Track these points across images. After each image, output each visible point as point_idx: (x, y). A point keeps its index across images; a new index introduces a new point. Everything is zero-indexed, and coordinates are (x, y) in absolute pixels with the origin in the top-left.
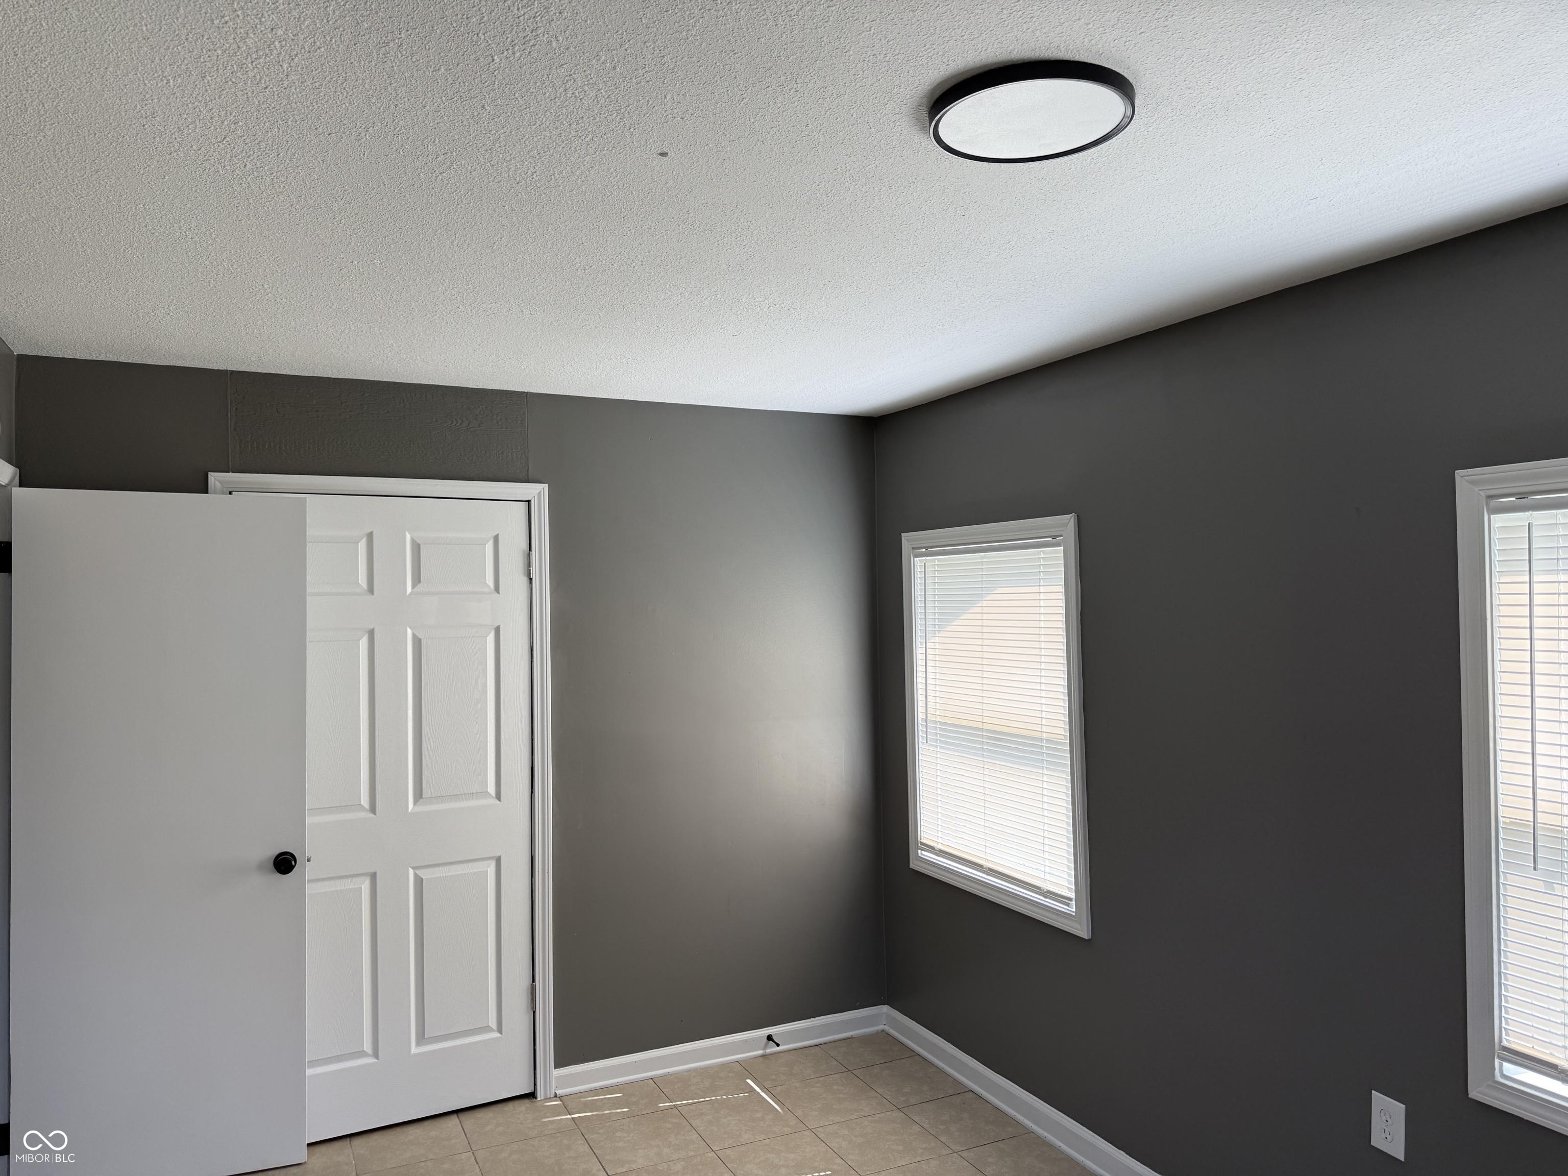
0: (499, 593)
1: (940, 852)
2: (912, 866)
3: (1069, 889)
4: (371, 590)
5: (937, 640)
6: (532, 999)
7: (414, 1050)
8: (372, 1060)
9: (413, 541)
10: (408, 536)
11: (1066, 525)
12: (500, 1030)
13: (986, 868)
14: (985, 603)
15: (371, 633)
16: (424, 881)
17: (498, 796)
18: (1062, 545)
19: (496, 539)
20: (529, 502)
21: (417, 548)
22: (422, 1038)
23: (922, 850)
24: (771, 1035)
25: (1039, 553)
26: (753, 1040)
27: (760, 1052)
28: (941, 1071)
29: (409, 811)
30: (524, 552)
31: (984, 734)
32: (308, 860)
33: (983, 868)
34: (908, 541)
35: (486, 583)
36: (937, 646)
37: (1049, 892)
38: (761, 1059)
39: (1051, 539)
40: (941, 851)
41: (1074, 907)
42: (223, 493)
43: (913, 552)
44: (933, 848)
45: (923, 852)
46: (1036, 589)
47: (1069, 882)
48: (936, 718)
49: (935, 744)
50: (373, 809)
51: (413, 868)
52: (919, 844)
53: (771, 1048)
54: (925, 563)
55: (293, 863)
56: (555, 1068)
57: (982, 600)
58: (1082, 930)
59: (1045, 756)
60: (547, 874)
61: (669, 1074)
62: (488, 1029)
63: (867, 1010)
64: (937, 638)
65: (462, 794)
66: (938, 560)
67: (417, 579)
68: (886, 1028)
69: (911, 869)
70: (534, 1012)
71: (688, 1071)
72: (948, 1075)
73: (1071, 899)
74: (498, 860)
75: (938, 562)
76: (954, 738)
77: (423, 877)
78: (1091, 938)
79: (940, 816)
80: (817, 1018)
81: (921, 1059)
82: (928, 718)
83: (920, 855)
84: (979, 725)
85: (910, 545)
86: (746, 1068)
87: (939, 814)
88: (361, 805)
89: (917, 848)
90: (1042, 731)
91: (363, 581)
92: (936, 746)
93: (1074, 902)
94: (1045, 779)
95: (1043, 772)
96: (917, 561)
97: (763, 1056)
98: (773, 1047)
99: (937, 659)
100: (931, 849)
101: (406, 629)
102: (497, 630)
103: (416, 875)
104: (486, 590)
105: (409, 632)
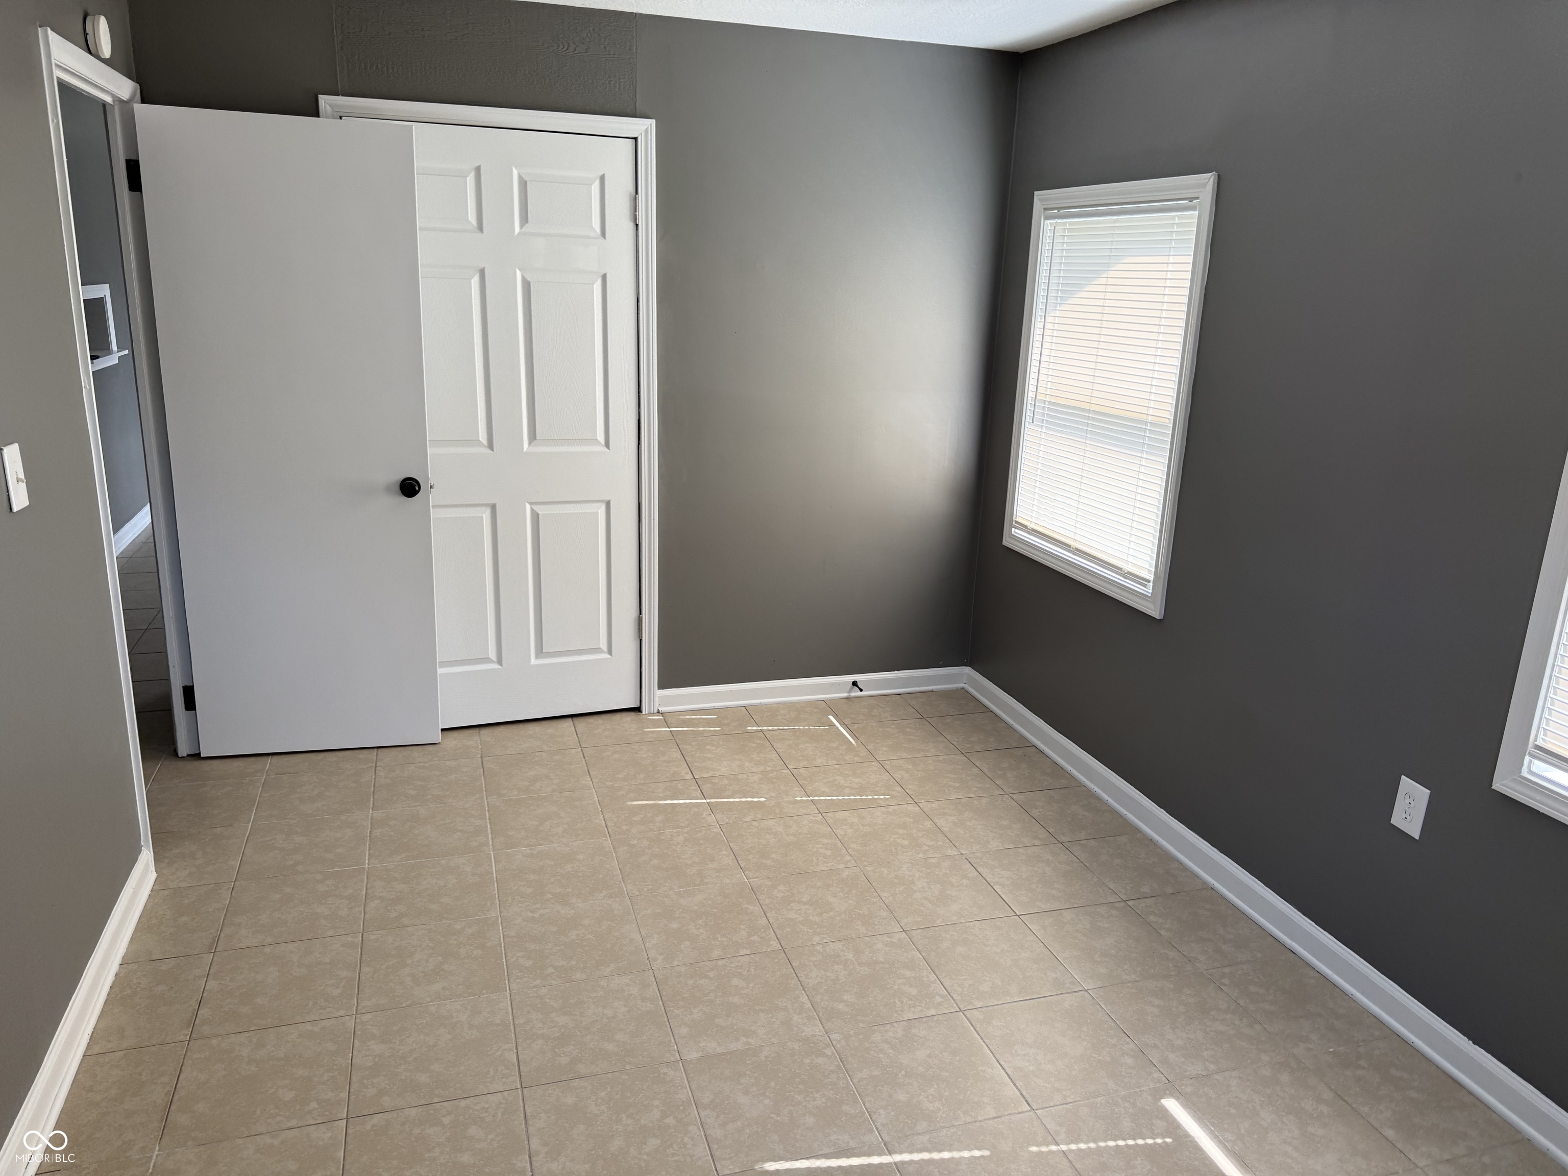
0: (605, 238)
1: (1032, 531)
2: (1005, 543)
3: (1149, 571)
4: (480, 228)
5: (1058, 313)
6: (639, 629)
7: (533, 661)
8: (497, 666)
9: (520, 177)
10: (515, 172)
11: (1204, 185)
12: (610, 652)
13: (1073, 548)
14: (1111, 274)
15: (482, 272)
16: (540, 516)
17: (607, 445)
18: (1198, 209)
19: (602, 178)
20: (636, 139)
21: (523, 185)
22: (540, 652)
23: (1015, 528)
24: (856, 681)
25: (1173, 218)
26: (839, 684)
27: (845, 695)
28: (1010, 727)
29: (525, 451)
30: (630, 194)
31: (1090, 415)
32: (431, 487)
33: (1070, 548)
34: (1040, 199)
35: (592, 227)
36: (1057, 320)
37: (1129, 573)
38: (845, 700)
39: (1188, 201)
40: (1034, 530)
41: (1151, 588)
42: (334, 118)
43: (1043, 214)
44: (1026, 527)
45: (1017, 531)
46: (1164, 259)
47: (1150, 565)
48: (1045, 397)
49: (1041, 424)
50: (491, 446)
51: (531, 503)
52: (1014, 523)
53: (855, 692)
54: (1055, 227)
55: (417, 488)
56: (659, 689)
57: (1108, 270)
58: (1155, 610)
59: (1147, 440)
60: (653, 521)
61: (760, 705)
62: (598, 650)
63: (951, 669)
64: (1057, 312)
65: (573, 440)
66: (1070, 223)
67: (524, 219)
68: (966, 686)
69: (1003, 545)
70: (641, 640)
71: (778, 703)
72: (1016, 731)
73: (1149, 581)
74: (608, 504)
75: (1069, 225)
76: (1064, 419)
77: (539, 513)
78: (1162, 618)
79: (1036, 496)
80: (900, 672)
81: (993, 715)
82: (1038, 397)
83: (1013, 533)
84: (1087, 406)
85: (1042, 205)
86: (830, 706)
87: (1036, 494)
88: (479, 440)
89: (1011, 526)
90: (1148, 413)
91: (472, 218)
92: (1042, 427)
93: (1151, 584)
94: (1144, 463)
95: (1142, 456)
96: (1047, 224)
97: (847, 698)
98: (858, 692)
99: (1055, 335)
100: (1024, 527)
101: (515, 271)
102: (604, 277)
103: (533, 511)
104: (592, 234)
105: (519, 274)
